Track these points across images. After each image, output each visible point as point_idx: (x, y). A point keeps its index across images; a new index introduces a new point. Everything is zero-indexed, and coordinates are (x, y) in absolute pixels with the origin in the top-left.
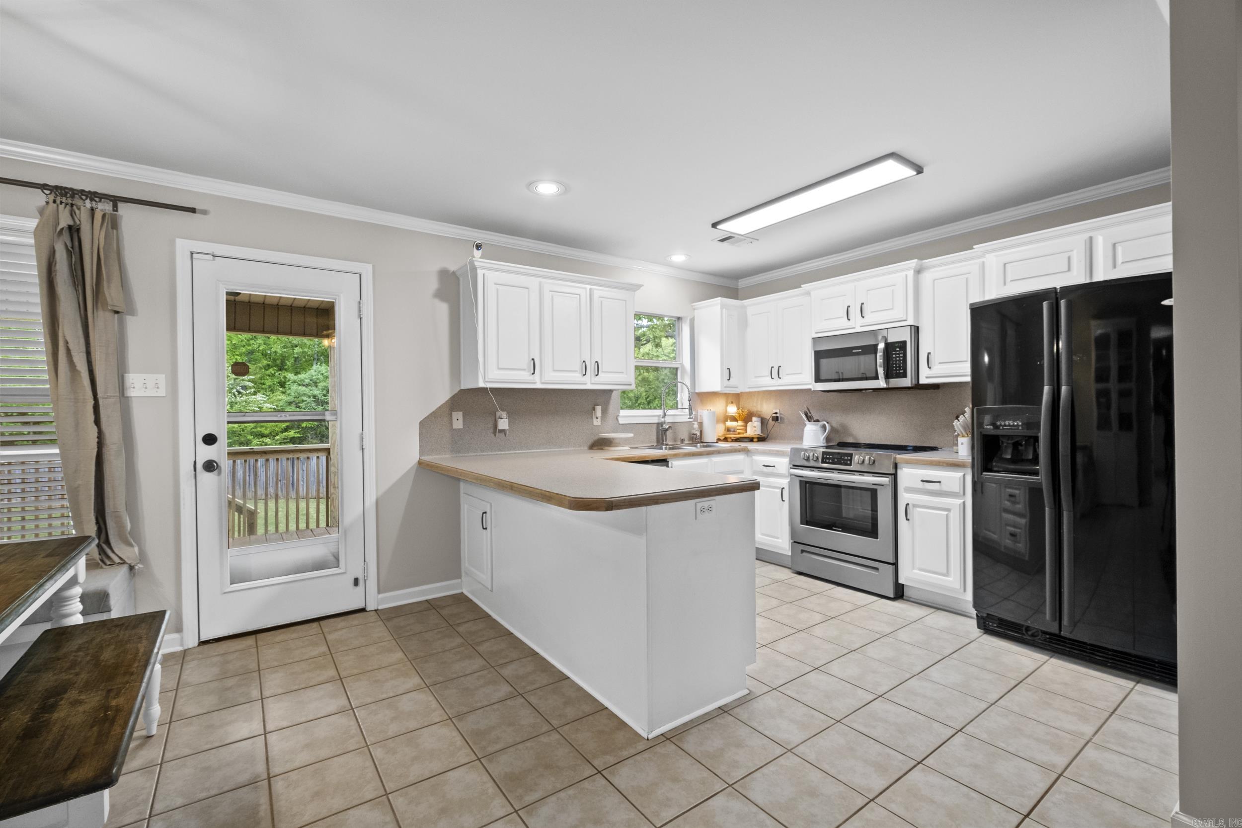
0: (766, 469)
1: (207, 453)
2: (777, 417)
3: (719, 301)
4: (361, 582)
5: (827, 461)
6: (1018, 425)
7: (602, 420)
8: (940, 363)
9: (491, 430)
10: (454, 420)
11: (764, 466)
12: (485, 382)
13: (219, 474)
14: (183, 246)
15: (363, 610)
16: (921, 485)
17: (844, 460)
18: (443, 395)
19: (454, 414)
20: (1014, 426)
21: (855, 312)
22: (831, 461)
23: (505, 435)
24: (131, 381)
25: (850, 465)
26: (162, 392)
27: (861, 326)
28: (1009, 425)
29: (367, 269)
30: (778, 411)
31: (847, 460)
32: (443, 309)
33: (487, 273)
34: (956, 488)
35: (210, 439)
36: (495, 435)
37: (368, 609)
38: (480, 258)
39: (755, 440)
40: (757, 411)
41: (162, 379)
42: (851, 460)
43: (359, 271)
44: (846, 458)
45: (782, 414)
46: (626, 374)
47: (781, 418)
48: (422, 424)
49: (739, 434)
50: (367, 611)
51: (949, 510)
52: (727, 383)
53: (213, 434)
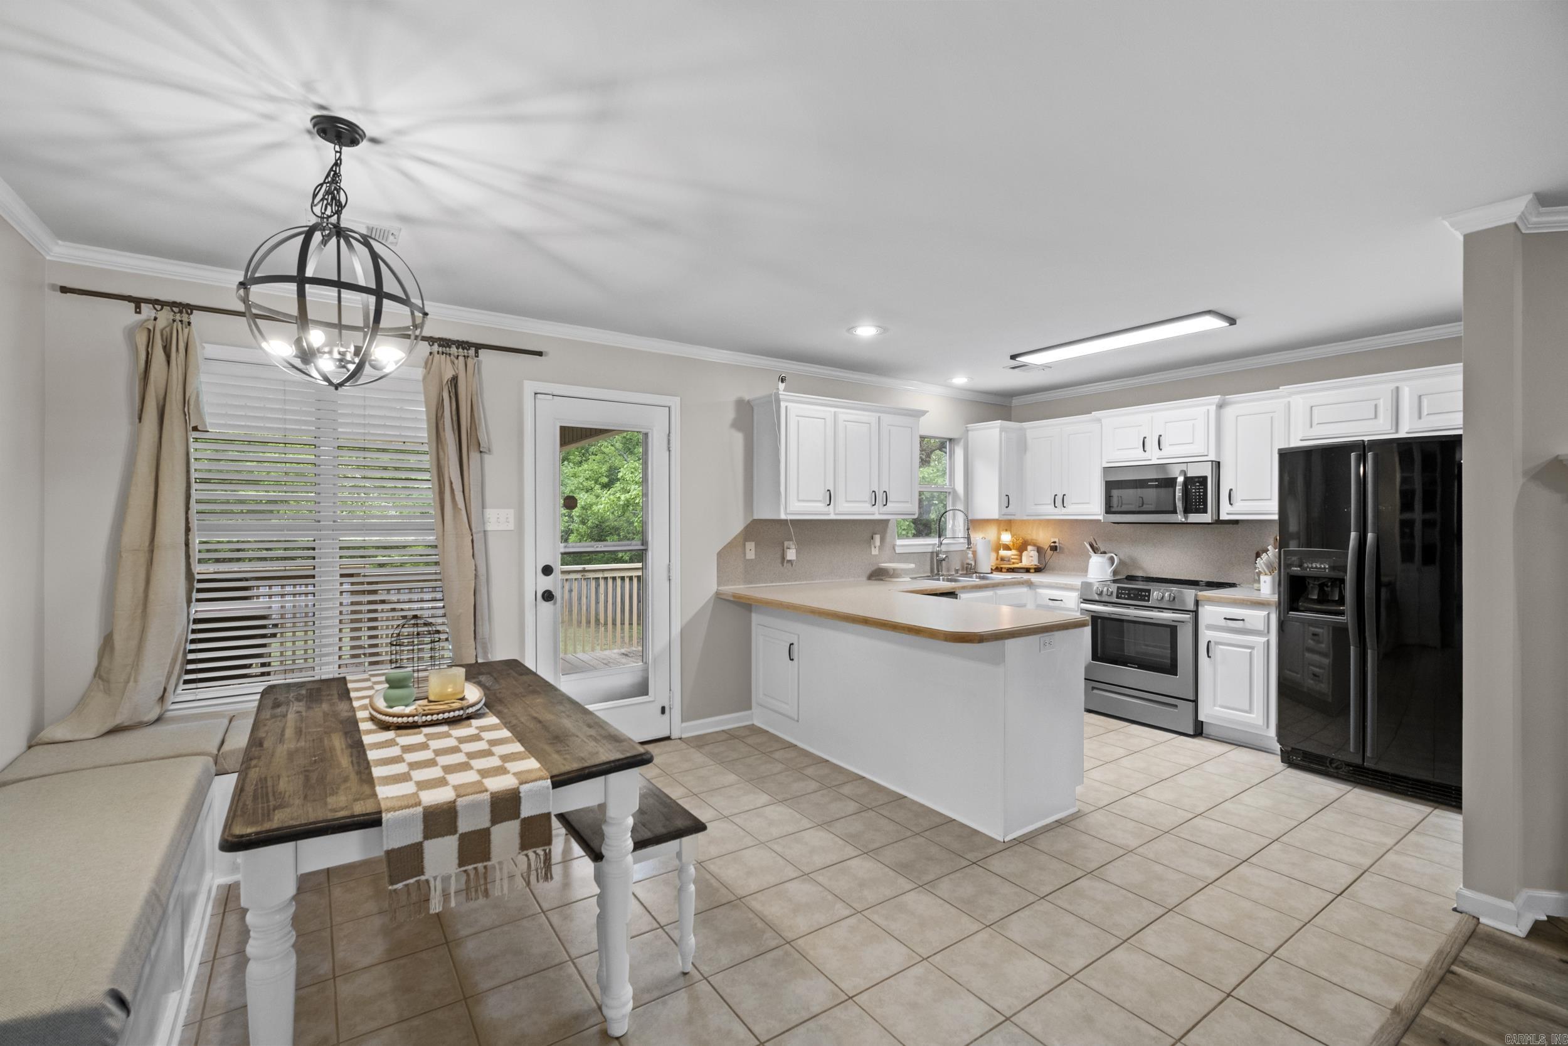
0: (1051, 603)
1: (546, 583)
2: (1056, 547)
3: (999, 425)
4: (667, 710)
5: (1123, 596)
6: (1325, 568)
7: (879, 549)
8: (1242, 500)
9: (780, 561)
10: (747, 551)
11: (1050, 599)
12: (786, 514)
13: (555, 604)
14: (529, 387)
15: (668, 738)
16: (1223, 623)
17: (1141, 595)
18: (737, 526)
19: (748, 544)
20: (1320, 568)
21: (1152, 444)
22: (1126, 596)
23: (792, 565)
24: (488, 516)
25: (1148, 601)
26: (511, 526)
27: (1158, 459)
28: (1316, 568)
29: (675, 402)
30: (1057, 540)
31: (1145, 596)
32: (738, 438)
33: (790, 405)
34: (1261, 626)
35: (547, 570)
36: (783, 565)
37: (673, 737)
38: (784, 391)
39: (1032, 571)
40: (1032, 540)
41: (511, 513)
42: (1149, 596)
43: (668, 405)
44: (1144, 593)
45: (1061, 544)
46: (911, 504)
47: (1060, 547)
48: (719, 554)
49: (1014, 563)
50: (671, 739)
51: (1252, 648)
52: (1005, 510)
53: (548, 565)
